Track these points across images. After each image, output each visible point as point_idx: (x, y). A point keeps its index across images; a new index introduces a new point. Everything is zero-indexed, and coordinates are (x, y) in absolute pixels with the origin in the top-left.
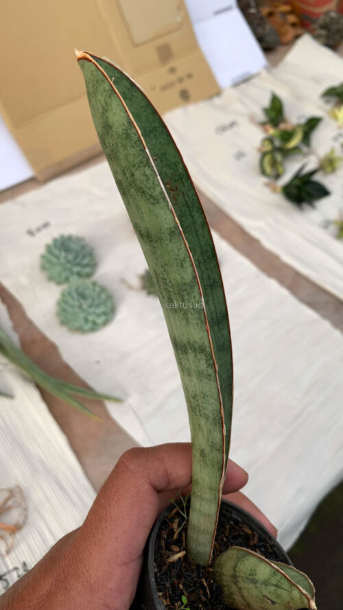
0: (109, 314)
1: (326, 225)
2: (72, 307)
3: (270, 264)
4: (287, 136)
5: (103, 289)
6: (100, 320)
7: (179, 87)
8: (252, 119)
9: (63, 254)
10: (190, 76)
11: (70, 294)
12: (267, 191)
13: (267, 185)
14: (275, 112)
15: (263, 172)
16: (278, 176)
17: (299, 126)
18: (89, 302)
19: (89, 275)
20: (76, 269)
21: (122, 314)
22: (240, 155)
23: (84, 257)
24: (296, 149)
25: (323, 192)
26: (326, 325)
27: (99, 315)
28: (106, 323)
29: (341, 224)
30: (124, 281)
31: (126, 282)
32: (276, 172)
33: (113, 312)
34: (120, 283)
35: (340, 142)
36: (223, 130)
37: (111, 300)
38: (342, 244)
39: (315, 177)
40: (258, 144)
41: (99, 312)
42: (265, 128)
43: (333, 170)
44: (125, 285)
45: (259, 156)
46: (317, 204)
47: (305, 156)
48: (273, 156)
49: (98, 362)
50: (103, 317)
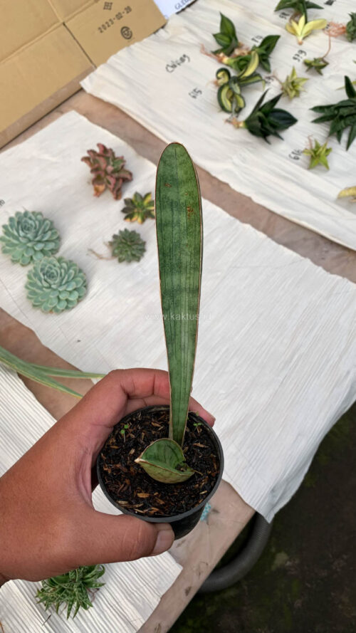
0: (82, 289)
1: (296, 156)
2: (41, 288)
3: (243, 209)
4: (243, 63)
5: (71, 264)
6: (73, 298)
7: (119, 25)
8: (203, 50)
9: (22, 234)
10: (128, 9)
11: (36, 275)
12: (230, 127)
13: (228, 121)
14: (227, 36)
15: (223, 108)
16: (239, 111)
17: (254, 48)
18: (58, 280)
19: (54, 251)
20: (39, 247)
21: (96, 286)
22: (196, 93)
23: (45, 233)
24: (254, 75)
25: (290, 120)
26: (308, 262)
27: (70, 292)
28: (80, 299)
29: (313, 153)
30: (92, 251)
31: (94, 252)
32: (237, 106)
33: (85, 286)
34: (87, 255)
35: (302, 60)
36: (174, 66)
37: (81, 274)
38: (316, 173)
39: (279, 106)
40: (214, 78)
41: (70, 289)
42: (219, 57)
43: (298, 94)
44: (93, 256)
45: (216, 90)
46: (284, 134)
47: (266, 82)
48: (230, 89)
49: (79, 341)
50: (76, 294)
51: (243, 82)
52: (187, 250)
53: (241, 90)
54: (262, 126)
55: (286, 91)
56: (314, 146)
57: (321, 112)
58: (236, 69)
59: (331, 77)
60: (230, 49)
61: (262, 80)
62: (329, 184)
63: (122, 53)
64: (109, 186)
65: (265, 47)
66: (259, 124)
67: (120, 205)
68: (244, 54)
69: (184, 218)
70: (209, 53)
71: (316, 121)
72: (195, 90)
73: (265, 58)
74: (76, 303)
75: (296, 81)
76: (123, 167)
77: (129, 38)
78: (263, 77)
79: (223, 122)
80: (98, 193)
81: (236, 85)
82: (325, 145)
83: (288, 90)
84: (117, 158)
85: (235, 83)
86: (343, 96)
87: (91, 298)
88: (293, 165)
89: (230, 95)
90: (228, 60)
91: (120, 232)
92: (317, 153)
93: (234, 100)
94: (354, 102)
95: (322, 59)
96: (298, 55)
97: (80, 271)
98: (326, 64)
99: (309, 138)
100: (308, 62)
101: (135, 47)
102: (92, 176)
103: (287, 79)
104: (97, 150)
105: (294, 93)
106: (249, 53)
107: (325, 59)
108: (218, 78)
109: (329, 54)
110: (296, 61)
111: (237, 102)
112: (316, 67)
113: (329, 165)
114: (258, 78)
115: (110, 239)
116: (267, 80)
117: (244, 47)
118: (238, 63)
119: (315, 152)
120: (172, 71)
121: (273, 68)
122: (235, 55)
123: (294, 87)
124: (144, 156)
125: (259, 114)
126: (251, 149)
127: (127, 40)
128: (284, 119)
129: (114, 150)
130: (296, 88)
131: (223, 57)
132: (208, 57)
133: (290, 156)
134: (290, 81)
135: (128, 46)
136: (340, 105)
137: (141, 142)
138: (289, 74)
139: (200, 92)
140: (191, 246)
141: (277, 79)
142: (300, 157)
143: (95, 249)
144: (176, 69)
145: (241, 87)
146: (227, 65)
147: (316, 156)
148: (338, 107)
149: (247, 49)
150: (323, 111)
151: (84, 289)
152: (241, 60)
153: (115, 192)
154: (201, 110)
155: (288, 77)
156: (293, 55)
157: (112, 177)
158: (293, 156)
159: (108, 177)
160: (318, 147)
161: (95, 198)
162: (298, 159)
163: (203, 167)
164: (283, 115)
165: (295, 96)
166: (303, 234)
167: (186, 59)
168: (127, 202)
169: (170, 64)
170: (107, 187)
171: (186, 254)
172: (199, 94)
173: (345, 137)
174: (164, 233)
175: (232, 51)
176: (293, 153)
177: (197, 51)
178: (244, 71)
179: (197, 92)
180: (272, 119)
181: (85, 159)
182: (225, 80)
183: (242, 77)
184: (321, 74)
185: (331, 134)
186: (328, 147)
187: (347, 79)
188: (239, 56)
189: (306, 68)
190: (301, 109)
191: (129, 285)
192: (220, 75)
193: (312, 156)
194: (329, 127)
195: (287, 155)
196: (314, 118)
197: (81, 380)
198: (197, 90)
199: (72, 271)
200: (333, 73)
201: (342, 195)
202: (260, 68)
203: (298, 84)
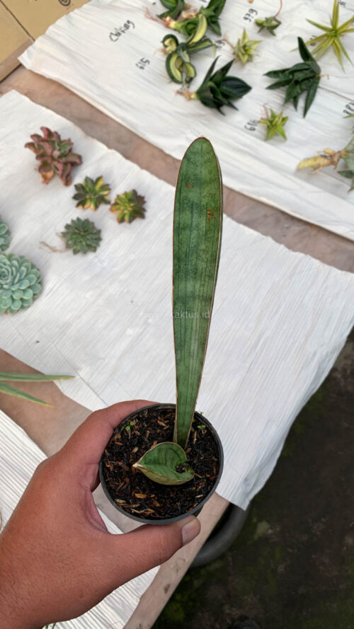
0: (37, 286)
1: (252, 127)
4: (191, 28)
5: (22, 260)
6: (28, 296)
8: (148, 14)
12: (181, 99)
13: (179, 93)
15: (173, 79)
16: (190, 81)
17: (202, 10)
18: (9, 279)
19: (4, 247)
21: (51, 282)
22: (143, 63)
24: (204, 40)
25: (244, 88)
26: (269, 241)
27: (24, 291)
28: (35, 297)
29: (269, 123)
30: (44, 243)
31: (47, 245)
32: (187, 76)
33: (40, 283)
34: (40, 248)
35: (253, 20)
36: (118, 34)
37: (34, 270)
38: (273, 145)
39: (231, 73)
40: (161, 45)
41: (23, 288)
42: (165, 21)
43: (250, 58)
44: (46, 248)
45: (164, 59)
46: (238, 104)
47: (217, 47)
48: (179, 57)
49: (38, 342)
50: (30, 292)
51: (191, 49)
52: (203, 256)
53: (190, 57)
54: (214, 97)
55: (238, 56)
56: (270, 114)
57: (276, 77)
58: (184, 34)
59: (284, 38)
60: (175, 13)
61: (212, 45)
62: (289, 155)
63: (61, 22)
64: (57, 172)
65: (213, 7)
66: (212, 95)
67: (71, 191)
68: (191, 16)
69: (204, 222)
70: (155, 17)
71: (270, 88)
72: (142, 60)
73: (214, 20)
74: (32, 302)
75: (248, 44)
76: (70, 150)
77: (68, 5)
78: (214, 42)
79: (173, 94)
80: (46, 180)
81: (185, 52)
82: (281, 113)
83: (240, 55)
84: (64, 141)
85: (183, 50)
86: (297, 59)
87: (48, 295)
88: (250, 137)
89: (180, 64)
90: (175, 25)
91: (73, 221)
92: (274, 123)
93: (184, 69)
94: (308, 65)
95: (274, 18)
96: (249, 15)
97: (33, 266)
98: (279, 23)
99: (264, 106)
100: (260, 22)
101: (75, 14)
102: (38, 163)
103: (239, 43)
104: (41, 134)
105: (246, 58)
106: (197, 15)
107: (278, 18)
108: (166, 46)
109: (281, 12)
110: (248, 21)
111: (188, 71)
112: (268, 27)
113: (287, 134)
114: (208, 43)
115: (63, 229)
116: (217, 44)
117: (192, 9)
118: (186, 27)
119: (271, 122)
120: (116, 40)
121: (223, 29)
122: (183, 18)
123: (246, 51)
124: (93, 137)
125: (211, 84)
126: (206, 122)
127: (66, 7)
128: (237, 87)
129: (59, 133)
130: (249, 52)
131: (170, 20)
132: (154, 22)
133: (245, 127)
134: (242, 45)
135: (67, 13)
136: (295, 68)
137: (89, 121)
138: (240, 37)
139: (148, 61)
140: (208, 253)
141: (229, 43)
142: (256, 128)
143: (48, 242)
144: (121, 37)
145: (190, 54)
146: (175, 30)
147: (272, 126)
148: (293, 71)
149: (195, 11)
150: (278, 77)
151: (39, 285)
152: (189, 23)
153: (64, 178)
154: (150, 82)
155: (239, 41)
156: (244, 16)
157: (59, 162)
158: (249, 127)
159: (55, 163)
160: (274, 116)
161: (44, 185)
162: (254, 129)
164: (236, 83)
165: (248, 61)
166: (263, 211)
167: (131, 25)
168: (78, 187)
169: (114, 33)
170: (55, 173)
171: (202, 260)
172: (147, 64)
173: (301, 103)
175: (179, 14)
176: (249, 124)
177: (142, 15)
178: (192, 36)
179: (145, 62)
180: (224, 88)
181: (29, 145)
182: (172, 47)
183: (190, 43)
184: (274, 34)
185: (287, 101)
186: (284, 116)
187: (300, 40)
188: (186, 19)
189: (258, 29)
190: (254, 74)
191: (86, 278)
192: (167, 42)
193: (268, 127)
194: (284, 92)
195: (242, 126)
196: (269, 84)
197: (43, 383)
198: (144, 60)
199: (23, 268)
200: (286, 33)
201: (301, 167)
202: (209, 31)
203: (250, 47)
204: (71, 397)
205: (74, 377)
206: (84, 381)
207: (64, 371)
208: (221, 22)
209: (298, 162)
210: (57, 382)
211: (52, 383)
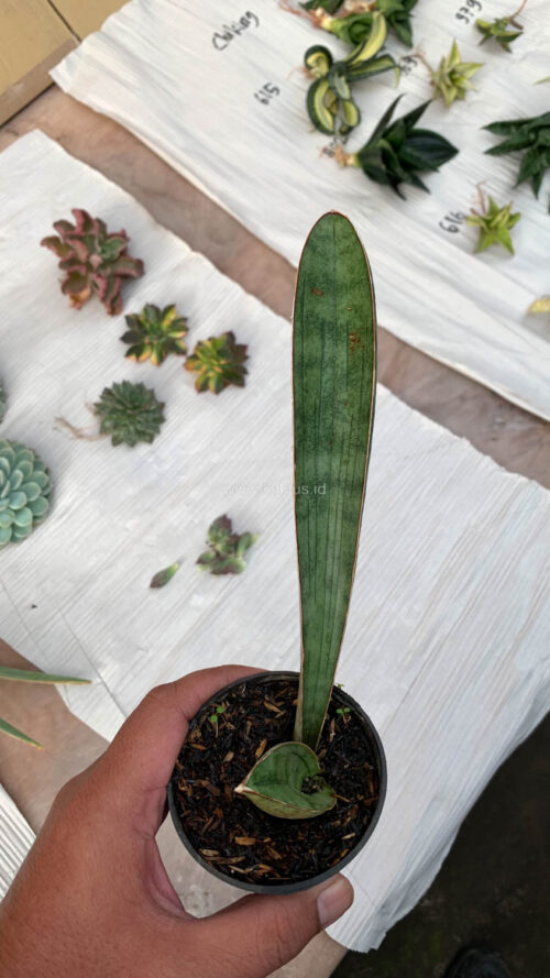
0: (42, 503)
1: (452, 225)
4: (358, 31)
6: (24, 521)
8: (284, 1)
12: (330, 164)
13: (328, 152)
15: (318, 125)
16: (347, 131)
17: (376, 7)
21: (68, 495)
22: (268, 92)
24: (381, 56)
25: (444, 151)
26: (465, 448)
27: (18, 512)
28: (36, 521)
29: (483, 224)
30: (63, 421)
31: (67, 424)
32: (343, 124)
33: (46, 497)
34: (55, 429)
35: (472, 21)
36: (229, 37)
37: (40, 473)
38: (487, 262)
39: (423, 124)
40: (301, 64)
41: (15, 507)
42: (314, 15)
43: (461, 94)
44: (66, 430)
45: (306, 86)
46: (430, 180)
47: (402, 69)
48: (331, 89)
49: (34, 607)
50: (29, 514)
51: (355, 73)
53: (350, 89)
54: (388, 169)
55: (439, 89)
56: (487, 207)
57: (502, 134)
58: (346, 41)
59: (525, 57)
61: (395, 66)
64: (96, 290)
66: (383, 167)
67: (118, 326)
68: (362, 8)
70: (295, 7)
71: (493, 152)
72: (265, 87)
73: (401, 17)
74: (30, 530)
75: (459, 69)
76: (123, 253)
78: (397, 59)
79: (317, 152)
80: (78, 303)
81: (343, 79)
82: (509, 206)
83: (443, 87)
84: (112, 235)
85: (340, 75)
87: (62, 516)
88: (447, 243)
89: (333, 98)
90: (332, 23)
91: (115, 385)
92: (493, 224)
93: (339, 110)
95: (511, 21)
96: (467, 10)
97: (37, 464)
98: (521, 30)
99: (478, 187)
100: (484, 25)
102: (62, 275)
103: (442, 66)
104: (73, 220)
105: (454, 92)
106: (371, 8)
107: (518, 20)
108: (309, 66)
110: (463, 21)
111: (346, 113)
112: (499, 36)
113: (515, 245)
114: (387, 63)
115: (97, 399)
116: (403, 64)
118: (349, 29)
119: (488, 222)
120: (224, 47)
121: (417, 37)
122: (346, 11)
123: (453, 81)
124: (167, 227)
125: (383, 143)
126: (368, 211)
128: (432, 149)
129: (105, 220)
130: (458, 84)
131: (322, 15)
132: (295, 17)
133: (441, 224)
134: (447, 70)
136: (541, 122)
137: (163, 194)
138: (446, 53)
139: (276, 90)
141: (425, 63)
142: (458, 226)
143: (69, 419)
144: (232, 42)
145: (352, 83)
146: (329, 35)
147: (490, 229)
148: (537, 126)
150: (508, 133)
151: (45, 500)
152: (356, 23)
153: (108, 302)
154: (277, 129)
155: (443, 61)
156: (457, 11)
157: (99, 276)
158: (447, 224)
159: (92, 277)
160: (494, 211)
161: (73, 310)
162: (456, 230)
163: (276, 249)
164: (429, 141)
165: (457, 98)
167: (252, 21)
168: (131, 320)
169: (221, 33)
170: (92, 293)
172: (274, 94)
173: (547, 184)
174: (305, 379)
175: (340, 3)
176: (447, 218)
178: (360, 47)
179: (271, 91)
180: (407, 151)
181: (50, 242)
182: (321, 70)
183: (354, 62)
184: (508, 50)
185: (521, 179)
186: (513, 210)
188: (353, 14)
189: (481, 37)
190: (465, 126)
192: (311, 60)
193: (482, 229)
194: (518, 163)
195: (436, 225)
196: (490, 145)
197: (38, 685)
198: (270, 88)
199: (18, 472)
200: (531, 48)
201: (535, 310)
202: (391, 37)
203: (462, 75)
204: (82, 718)
205: (89, 682)
206: (108, 690)
207: (75, 666)
208: (414, 22)
209: (530, 299)
210: (60, 687)
211: (53, 687)
